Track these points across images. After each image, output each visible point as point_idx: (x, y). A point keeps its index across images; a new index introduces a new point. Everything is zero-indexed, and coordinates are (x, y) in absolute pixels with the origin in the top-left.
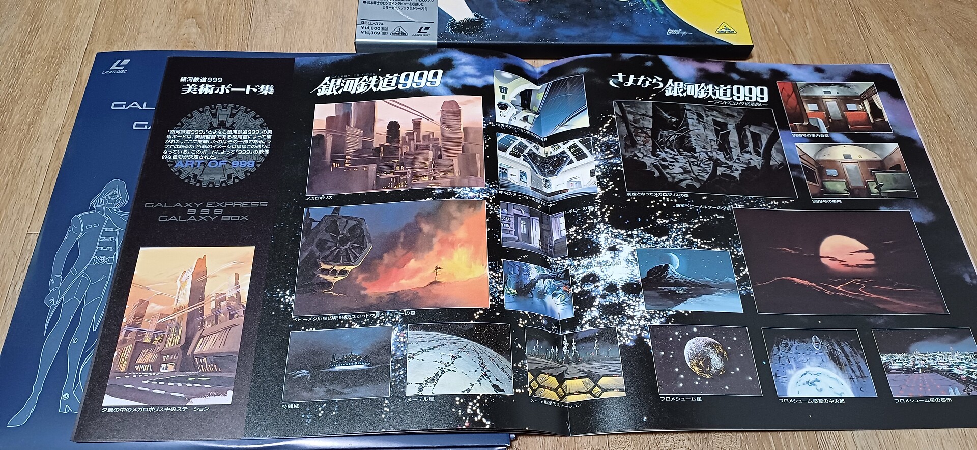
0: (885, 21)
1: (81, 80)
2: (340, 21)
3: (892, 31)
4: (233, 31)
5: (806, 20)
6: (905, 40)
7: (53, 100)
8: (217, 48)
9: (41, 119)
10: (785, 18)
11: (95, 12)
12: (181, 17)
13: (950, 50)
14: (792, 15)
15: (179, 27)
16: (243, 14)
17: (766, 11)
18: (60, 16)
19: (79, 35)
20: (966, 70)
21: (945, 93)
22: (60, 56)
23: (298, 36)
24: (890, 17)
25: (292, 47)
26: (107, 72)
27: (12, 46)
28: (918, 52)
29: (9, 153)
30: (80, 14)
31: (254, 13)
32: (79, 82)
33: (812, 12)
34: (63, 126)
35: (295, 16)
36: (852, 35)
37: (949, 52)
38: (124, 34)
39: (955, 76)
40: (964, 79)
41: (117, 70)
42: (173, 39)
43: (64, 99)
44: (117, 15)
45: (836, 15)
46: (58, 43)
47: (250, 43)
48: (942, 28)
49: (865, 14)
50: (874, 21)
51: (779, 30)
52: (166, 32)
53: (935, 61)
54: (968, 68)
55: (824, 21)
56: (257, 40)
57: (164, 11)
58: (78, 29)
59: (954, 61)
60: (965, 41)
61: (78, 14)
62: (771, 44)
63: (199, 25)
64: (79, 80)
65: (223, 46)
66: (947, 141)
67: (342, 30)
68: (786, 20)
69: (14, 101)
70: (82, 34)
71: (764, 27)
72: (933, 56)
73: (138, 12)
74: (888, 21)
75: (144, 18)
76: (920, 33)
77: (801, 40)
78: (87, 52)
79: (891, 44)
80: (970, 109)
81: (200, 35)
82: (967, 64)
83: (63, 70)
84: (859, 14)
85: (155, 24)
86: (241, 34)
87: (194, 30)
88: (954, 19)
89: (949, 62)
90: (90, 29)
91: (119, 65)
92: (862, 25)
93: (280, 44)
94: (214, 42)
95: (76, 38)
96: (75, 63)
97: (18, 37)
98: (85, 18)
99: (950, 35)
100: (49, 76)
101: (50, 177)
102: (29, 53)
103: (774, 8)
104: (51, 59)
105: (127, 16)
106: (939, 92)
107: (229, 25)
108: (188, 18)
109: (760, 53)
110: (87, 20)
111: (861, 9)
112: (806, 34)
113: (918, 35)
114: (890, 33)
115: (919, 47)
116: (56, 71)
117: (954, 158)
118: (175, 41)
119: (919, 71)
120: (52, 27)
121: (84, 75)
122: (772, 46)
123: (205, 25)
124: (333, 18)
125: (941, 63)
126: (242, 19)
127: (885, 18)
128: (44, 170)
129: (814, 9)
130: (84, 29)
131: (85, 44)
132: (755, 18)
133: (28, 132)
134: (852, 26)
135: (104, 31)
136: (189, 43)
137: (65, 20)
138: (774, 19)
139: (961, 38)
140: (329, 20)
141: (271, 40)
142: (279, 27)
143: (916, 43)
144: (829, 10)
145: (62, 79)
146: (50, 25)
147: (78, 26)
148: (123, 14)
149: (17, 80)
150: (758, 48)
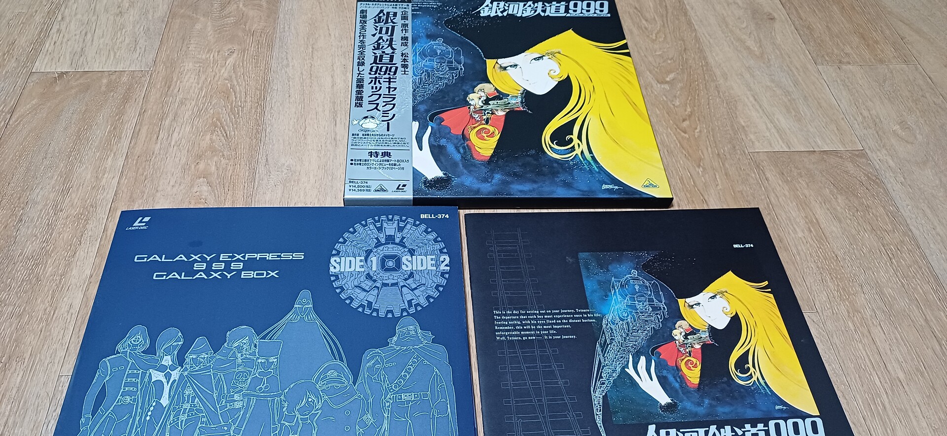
0: (781, 174)
1: (106, 235)
2: (330, 178)
3: (787, 182)
4: (238, 189)
5: (716, 173)
6: (798, 190)
7: (82, 253)
8: (225, 204)
9: (72, 270)
10: (698, 171)
11: (118, 172)
12: (193, 176)
13: (834, 198)
14: (704, 169)
15: (192, 186)
16: (247, 174)
17: (683, 166)
18: (89, 176)
19: (105, 194)
20: (848, 216)
21: (832, 236)
22: (88, 213)
23: (294, 192)
24: (785, 170)
25: (289, 201)
26: (130, 229)
27: (46, 205)
28: (809, 200)
29: (43, 302)
30: (106, 176)
31: (257, 172)
32: (104, 236)
33: (721, 167)
34: (91, 276)
35: (292, 175)
36: (754, 186)
37: (834, 200)
38: (144, 192)
39: (840, 222)
40: (847, 224)
41: (139, 226)
42: (187, 196)
43: (92, 252)
44: (138, 175)
45: (741, 169)
46: (86, 201)
47: (253, 199)
48: (827, 179)
49: (765, 168)
50: (773, 174)
51: (694, 183)
52: (181, 191)
53: (823, 208)
54: (849, 214)
55: (731, 174)
56: (259, 196)
57: (179, 172)
58: (104, 189)
59: (839, 208)
60: (846, 190)
61: (104, 175)
62: (688, 194)
63: (209, 184)
64: (105, 235)
65: (230, 202)
66: (836, 278)
67: (332, 186)
68: (699, 174)
69: (48, 254)
70: (108, 193)
71: (681, 179)
72: (821, 203)
73: (156, 173)
74: (783, 174)
75: (161, 178)
76: (810, 184)
77: (713, 191)
78: (111, 209)
79: (787, 193)
80: (853, 249)
81: (210, 193)
82: (849, 210)
83: (91, 226)
84: (759, 168)
85: (171, 183)
86: (246, 191)
87: (205, 188)
88: (836, 172)
89: (834, 209)
90: (114, 189)
91: (141, 222)
92: (763, 178)
93: (279, 199)
94: (223, 198)
95: (102, 197)
96: (101, 219)
97: (52, 196)
98: (110, 178)
99: (834, 185)
100: (79, 231)
101: (79, 323)
102: (61, 211)
103: (689, 163)
104: (80, 216)
105: (146, 176)
106: (828, 235)
107: (235, 183)
108: (200, 178)
109: (680, 203)
110: (112, 180)
111: (760, 162)
112: (717, 185)
113: (808, 186)
114: (785, 184)
115: (810, 196)
116: (84, 226)
117: (844, 292)
118: (188, 199)
119: (811, 217)
120: (81, 187)
121: (109, 230)
122: (689, 196)
123: (215, 183)
124: (324, 176)
125: (828, 209)
126: (246, 178)
127: (780, 170)
128: (74, 316)
129: (722, 163)
130: (109, 189)
131: (110, 202)
132: (674, 172)
133: (60, 282)
134: (754, 178)
135: (126, 190)
136: (200, 199)
137: (93, 180)
138: (689, 173)
139: (842, 187)
140: (320, 177)
141: (272, 196)
142: (278, 184)
143: (806, 192)
144: (735, 164)
145: (90, 233)
146: (80, 185)
147: (103, 186)
148: (143, 174)
149: (51, 235)
150: (678, 198)
